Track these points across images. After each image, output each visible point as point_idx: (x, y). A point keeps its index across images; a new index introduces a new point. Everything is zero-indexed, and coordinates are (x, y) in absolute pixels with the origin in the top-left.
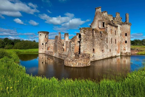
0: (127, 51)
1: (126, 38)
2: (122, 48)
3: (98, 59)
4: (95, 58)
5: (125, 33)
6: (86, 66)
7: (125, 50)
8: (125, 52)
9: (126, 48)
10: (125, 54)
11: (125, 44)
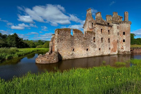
0: (125, 50)
1: (124, 37)
2: (120, 47)
3: (79, 58)
4: (75, 57)
5: (123, 32)
6: (48, 63)
7: (122, 49)
8: (123, 51)
9: (124, 47)
10: (122, 52)
11: (123, 43)
